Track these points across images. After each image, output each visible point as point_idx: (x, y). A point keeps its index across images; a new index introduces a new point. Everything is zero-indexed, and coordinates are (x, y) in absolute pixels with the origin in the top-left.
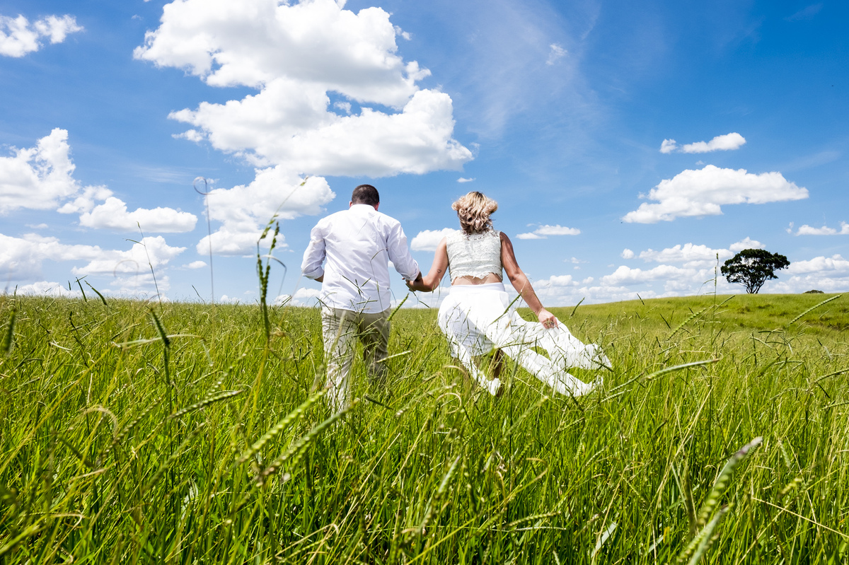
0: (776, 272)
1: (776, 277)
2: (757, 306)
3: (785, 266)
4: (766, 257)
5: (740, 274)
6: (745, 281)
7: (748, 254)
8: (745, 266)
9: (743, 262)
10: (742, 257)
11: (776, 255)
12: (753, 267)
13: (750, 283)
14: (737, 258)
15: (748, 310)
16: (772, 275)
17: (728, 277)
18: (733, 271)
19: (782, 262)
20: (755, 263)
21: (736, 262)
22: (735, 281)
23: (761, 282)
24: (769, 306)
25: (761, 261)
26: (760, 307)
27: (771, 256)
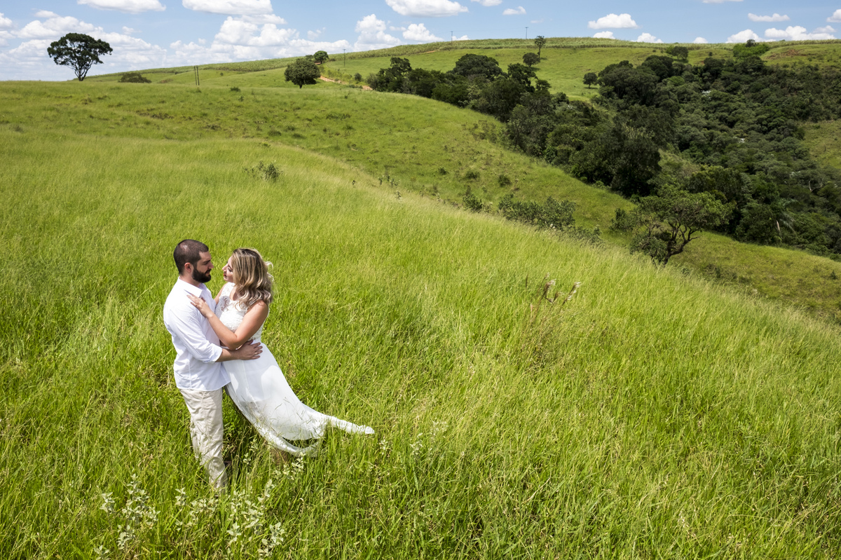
0: (101, 57)
1: (101, 62)
2: (97, 97)
3: (108, 52)
4: (91, 42)
5: (67, 57)
6: (73, 64)
7: (73, 37)
8: (71, 49)
9: (69, 45)
10: (68, 40)
11: (100, 41)
12: (79, 52)
13: (78, 66)
14: (63, 41)
15: (91, 101)
16: (98, 60)
17: (55, 59)
18: (60, 54)
19: (105, 48)
20: (80, 46)
21: (62, 45)
22: (63, 63)
23: (88, 65)
24: (106, 97)
25: (86, 45)
26: (99, 98)
27: (95, 42)
